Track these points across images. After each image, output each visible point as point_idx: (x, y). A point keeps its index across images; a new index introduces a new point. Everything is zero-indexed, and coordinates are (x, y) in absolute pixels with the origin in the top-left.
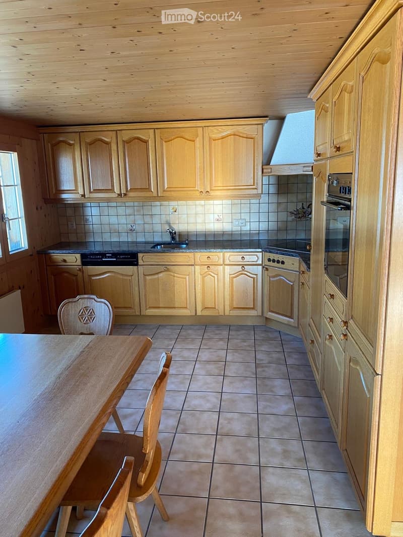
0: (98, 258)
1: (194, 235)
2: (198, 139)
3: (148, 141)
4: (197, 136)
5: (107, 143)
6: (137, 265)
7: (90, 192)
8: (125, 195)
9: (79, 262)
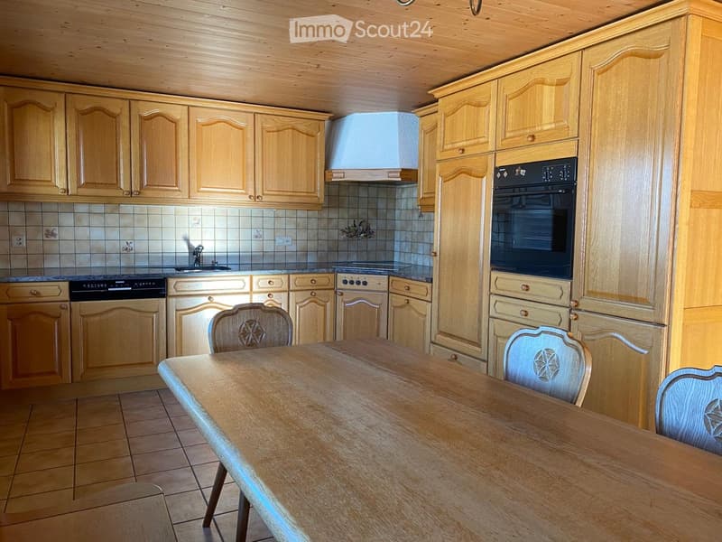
0: (101, 288)
1: (224, 256)
3: (177, 121)
5: (114, 116)
6: (164, 296)
7: (79, 187)
8: (138, 192)
9: (65, 295)
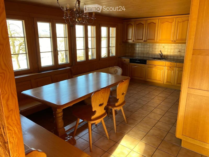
0: (134, 61)
1: (169, 56)
2: (174, 22)
3: (156, 23)
4: (173, 21)
5: (143, 24)
6: (146, 64)
7: (136, 40)
8: (146, 41)
9: (129, 62)
